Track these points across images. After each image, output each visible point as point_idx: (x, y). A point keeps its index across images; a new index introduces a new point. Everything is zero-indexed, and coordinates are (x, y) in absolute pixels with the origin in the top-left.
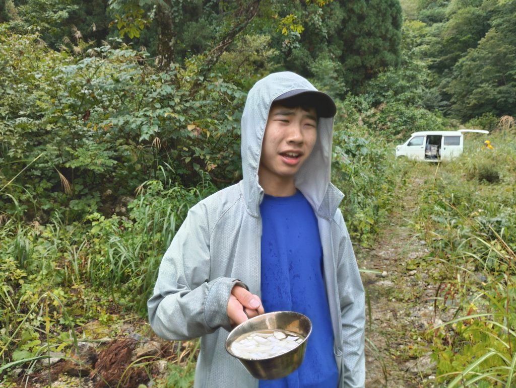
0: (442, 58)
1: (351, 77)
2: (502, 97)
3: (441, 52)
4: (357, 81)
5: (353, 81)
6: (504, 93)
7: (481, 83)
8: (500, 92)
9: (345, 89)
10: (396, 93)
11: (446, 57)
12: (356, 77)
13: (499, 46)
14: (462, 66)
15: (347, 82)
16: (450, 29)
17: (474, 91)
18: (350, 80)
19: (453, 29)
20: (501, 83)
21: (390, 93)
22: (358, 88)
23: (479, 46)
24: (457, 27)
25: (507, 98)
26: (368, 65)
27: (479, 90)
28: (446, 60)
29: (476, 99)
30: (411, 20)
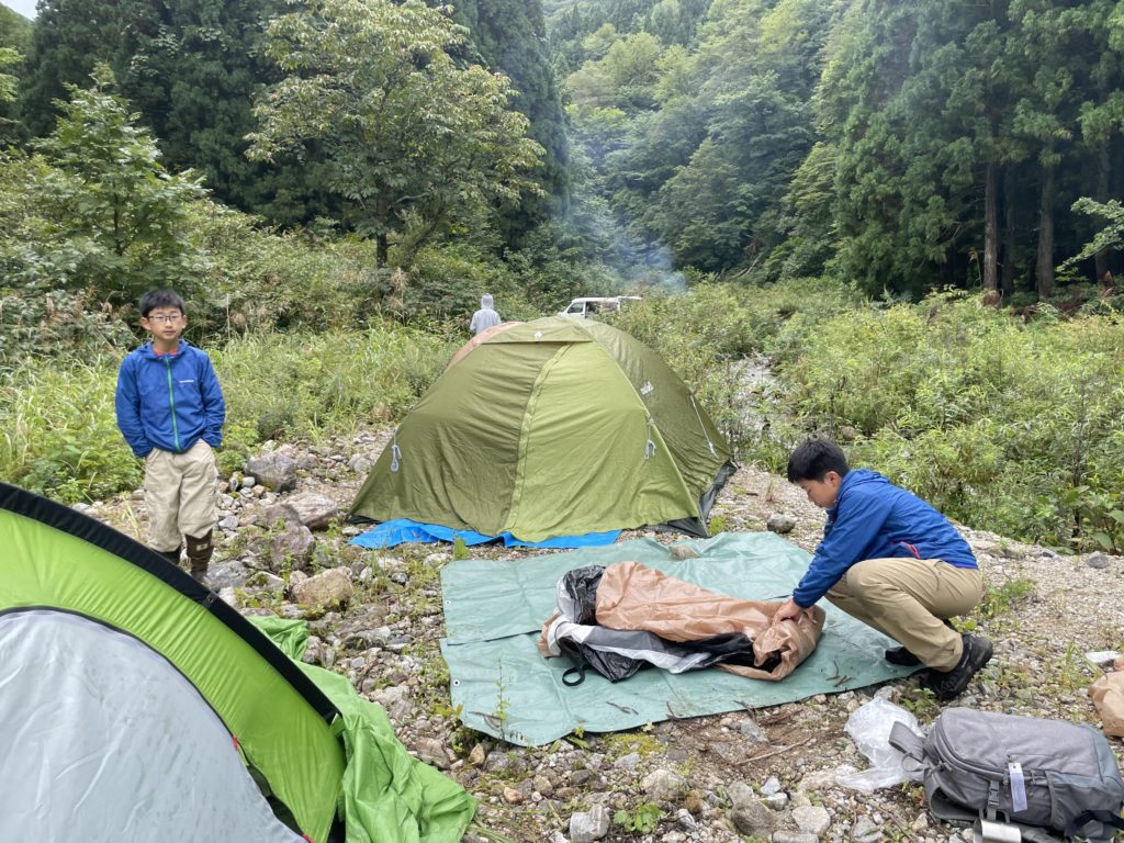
0: (648, 173)
1: (509, 225)
2: (722, 238)
3: (647, 164)
4: (517, 230)
5: (511, 230)
6: (726, 232)
7: (694, 216)
8: (720, 231)
9: (502, 243)
10: (561, 248)
11: (654, 171)
12: (515, 225)
13: (717, 164)
14: (670, 190)
15: (503, 232)
16: (658, 127)
17: (686, 229)
18: (508, 229)
19: (661, 130)
20: (722, 217)
21: (553, 249)
22: (518, 240)
23: (691, 163)
24: (667, 125)
25: (727, 238)
26: (529, 212)
27: (692, 227)
28: (653, 176)
29: (688, 240)
30: (604, 105)
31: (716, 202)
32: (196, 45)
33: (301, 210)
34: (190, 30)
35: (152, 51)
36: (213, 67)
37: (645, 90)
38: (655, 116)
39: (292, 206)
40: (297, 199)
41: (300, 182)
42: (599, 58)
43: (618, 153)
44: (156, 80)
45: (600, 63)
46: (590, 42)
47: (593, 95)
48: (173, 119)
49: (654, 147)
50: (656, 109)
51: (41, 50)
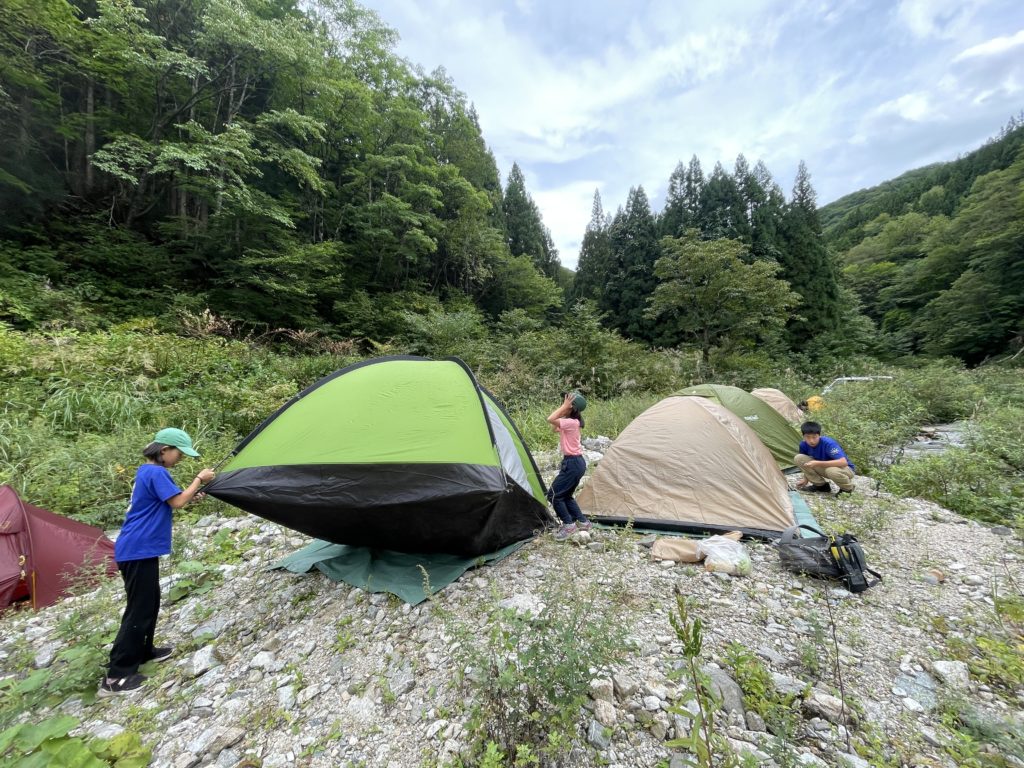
0: (915, 297)
2: (986, 333)
6: (989, 329)
7: (957, 322)
8: (983, 329)
11: (920, 296)
14: (935, 306)
16: (924, 268)
17: (950, 330)
23: (953, 287)
30: (878, 262)
31: (979, 310)
32: (633, 274)
33: (675, 339)
34: (631, 268)
35: (616, 279)
36: (639, 282)
37: (913, 247)
38: (921, 262)
39: (671, 337)
40: (674, 334)
41: (676, 326)
42: (876, 235)
43: (890, 288)
44: (616, 291)
45: (875, 238)
46: (869, 226)
47: (870, 257)
48: (622, 305)
49: (921, 281)
50: (923, 257)
51: (576, 286)
